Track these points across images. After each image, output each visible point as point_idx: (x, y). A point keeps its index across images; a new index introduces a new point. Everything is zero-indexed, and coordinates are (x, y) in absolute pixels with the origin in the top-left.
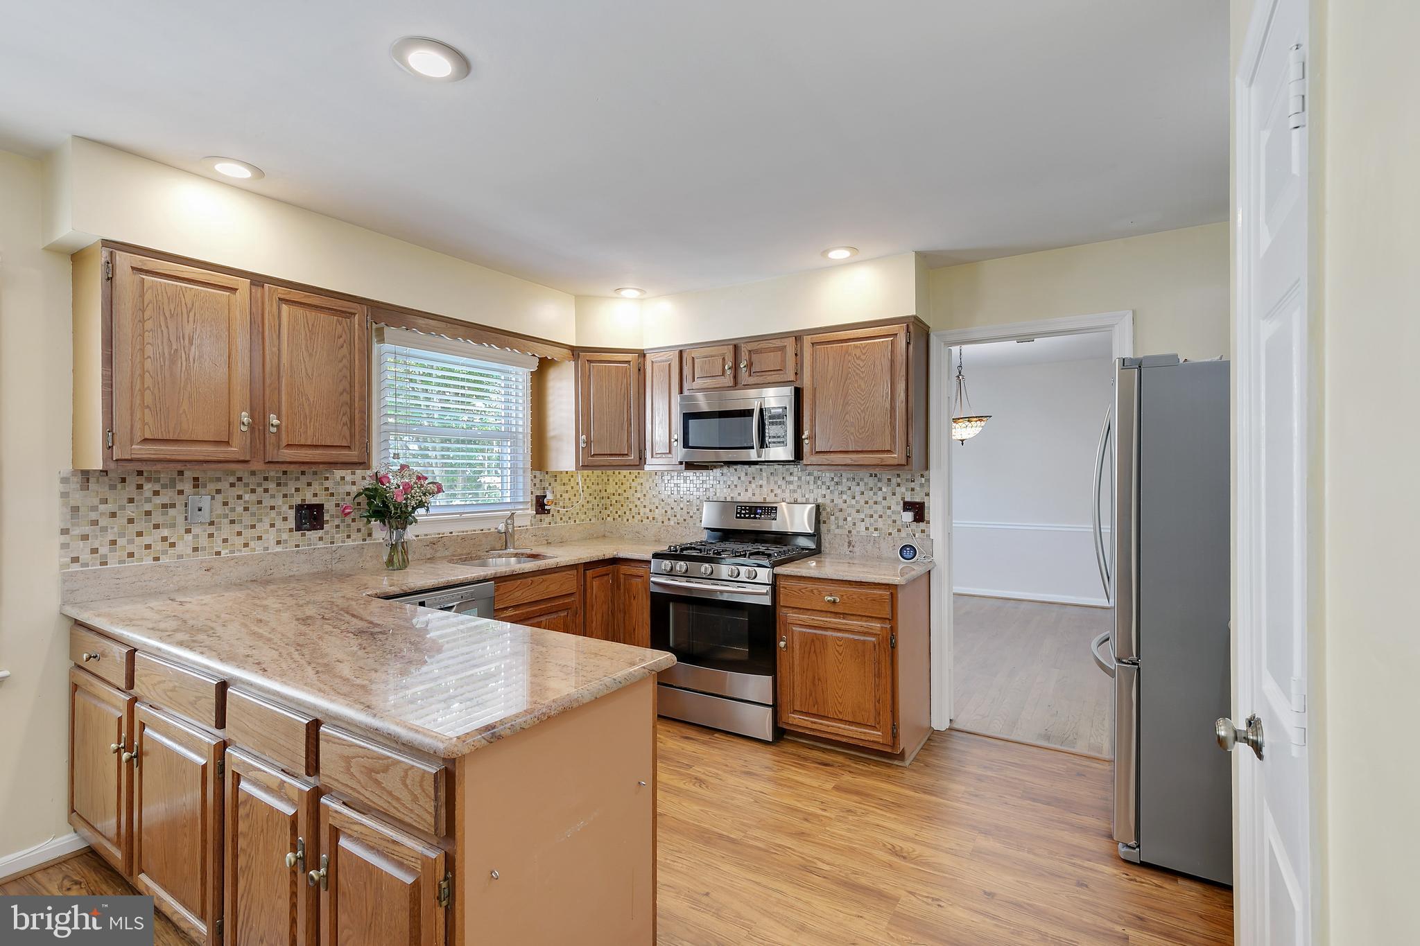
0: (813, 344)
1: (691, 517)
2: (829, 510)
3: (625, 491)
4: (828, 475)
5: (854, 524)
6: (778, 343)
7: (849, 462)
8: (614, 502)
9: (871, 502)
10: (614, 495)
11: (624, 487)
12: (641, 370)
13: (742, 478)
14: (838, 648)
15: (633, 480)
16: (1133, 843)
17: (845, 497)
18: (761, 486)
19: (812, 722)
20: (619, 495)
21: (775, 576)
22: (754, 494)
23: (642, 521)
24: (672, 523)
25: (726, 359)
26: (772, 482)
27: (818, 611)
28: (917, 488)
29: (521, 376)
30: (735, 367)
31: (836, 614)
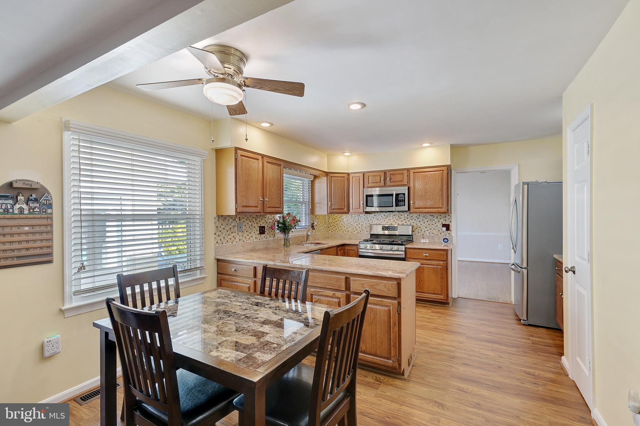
0: (414, 172)
1: (363, 230)
2: (415, 227)
3: (336, 222)
4: (415, 215)
5: (425, 232)
6: (401, 172)
7: (427, 211)
8: (332, 225)
9: (431, 224)
10: (332, 223)
11: (336, 220)
12: (348, 180)
13: (383, 217)
14: (428, 270)
15: (340, 218)
16: (526, 319)
17: (421, 223)
18: (390, 219)
19: (419, 294)
20: (334, 223)
21: (405, 248)
22: (387, 222)
23: (343, 232)
24: (355, 232)
25: (381, 176)
26: (394, 218)
27: (421, 259)
28: (447, 220)
29: (307, 181)
30: (385, 179)
31: (427, 260)
